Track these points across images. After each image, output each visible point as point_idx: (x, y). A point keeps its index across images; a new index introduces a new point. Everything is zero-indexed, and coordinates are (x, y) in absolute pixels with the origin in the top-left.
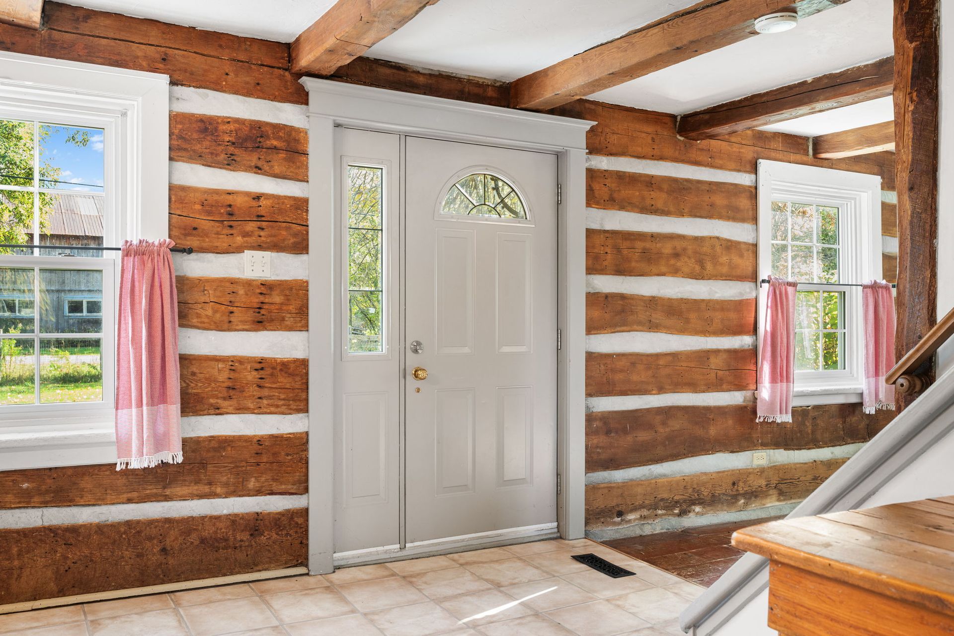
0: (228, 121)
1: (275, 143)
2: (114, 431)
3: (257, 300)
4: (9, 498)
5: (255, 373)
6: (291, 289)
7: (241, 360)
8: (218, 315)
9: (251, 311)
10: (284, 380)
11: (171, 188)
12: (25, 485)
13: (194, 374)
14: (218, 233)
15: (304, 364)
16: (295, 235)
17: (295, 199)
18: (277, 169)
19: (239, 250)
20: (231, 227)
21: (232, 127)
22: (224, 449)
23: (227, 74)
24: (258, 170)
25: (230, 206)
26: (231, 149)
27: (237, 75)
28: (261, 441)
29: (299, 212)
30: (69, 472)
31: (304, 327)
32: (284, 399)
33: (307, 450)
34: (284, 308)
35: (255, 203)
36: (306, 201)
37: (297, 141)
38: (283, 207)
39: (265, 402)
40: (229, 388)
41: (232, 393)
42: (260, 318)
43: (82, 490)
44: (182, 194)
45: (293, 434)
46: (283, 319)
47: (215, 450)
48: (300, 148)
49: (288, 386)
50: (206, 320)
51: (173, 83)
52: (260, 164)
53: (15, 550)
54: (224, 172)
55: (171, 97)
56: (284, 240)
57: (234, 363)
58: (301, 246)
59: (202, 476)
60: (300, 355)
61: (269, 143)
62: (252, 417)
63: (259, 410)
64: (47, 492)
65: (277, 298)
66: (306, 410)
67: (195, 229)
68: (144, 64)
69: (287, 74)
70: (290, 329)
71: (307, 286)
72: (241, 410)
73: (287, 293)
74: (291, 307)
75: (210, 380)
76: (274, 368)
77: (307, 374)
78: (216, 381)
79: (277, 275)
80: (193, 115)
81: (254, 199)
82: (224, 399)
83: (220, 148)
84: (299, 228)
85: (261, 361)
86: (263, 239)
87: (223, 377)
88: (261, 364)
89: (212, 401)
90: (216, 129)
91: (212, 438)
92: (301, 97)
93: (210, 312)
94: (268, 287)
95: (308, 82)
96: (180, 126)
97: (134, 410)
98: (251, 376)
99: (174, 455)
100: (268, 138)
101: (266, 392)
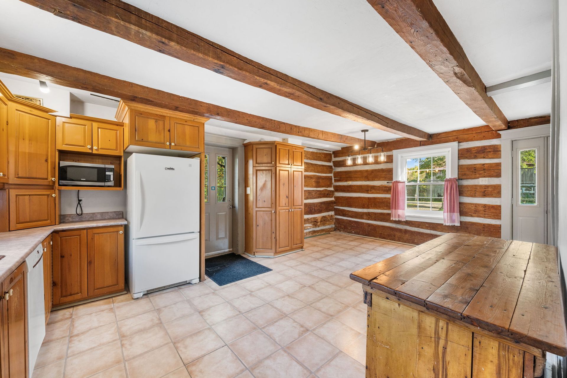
0: (474, 148)
1: (489, 150)
2: (443, 217)
3: (483, 190)
4: (424, 227)
5: (483, 208)
6: (495, 187)
7: (479, 205)
8: (471, 194)
9: (482, 193)
10: (492, 210)
11: (459, 166)
12: (427, 225)
13: (465, 207)
14: (471, 175)
15: (500, 206)
16: (496, 173)
17: (496, 163)
18: (490, 157)
19: (478, 178)
20: (475, 173)
21: (476, 149)
22: (473, 225)
23: (474, 137)
24: (484, 158)
25: (475, 168)
26: (476, 154)
27: (477, 136)
28: (484, 225)
29: (498, 166)
30: (436, 224)
31: (500, 197)
32: (493, 215)
33: (501, 229)
34: (493, 192)
35: (483, 166)
36: (500, 163)
37: (497, 148)
38: (492, 166)
39: (486, 215)
40: (475, 211)
41: (476, 212)
42: (484, 194)
43: (438, 228)
44: (462, 167)
45: (496, 224)
46: (492, 195)
47: (471, 225)
48: (498, 150)
49: (494, 212)
50: (468, 195)
51: (459, 143)
52: (484, 156)
53: (425, 237)
54: (474, 160)
55: (458, 146)
56: (493, 174)
57: (476, 205)
58: (499, 175)
59: (467, 231)
60: (499, 204)
61: (487, 151)
62: (482, 219)
63: (485, 217)
64: (431, 227)
65: (490, 189)
66: (500, 219)
67: (465, 174)
68: (452, 140)
69: (494, 131)
70: (495, 197)
71: (501, 186)
72: (478, 216)
73: (494, 188)
74: (495, 192)
75: (469, 209)
76: (489, 207)
77: (501, 209)
78: (471, 209)
79: (490, 183)
80: (464, 148)
81: (482, 165)
82: (473, 213)
83: (472, 155)
84: (498, 171)
85: (485, 205)
86: (485, 175)
87: (473, 208)
88: (485, 206)
89: (470, 213)
90: (471, 150)
91: (469, 222)
92: (499, 136)
93: (469, 193)
94: (487, 187)
95: (500, 132)
96: (461, 152)
97: (446, 213)
98: (482, 209)
99: (457, 224)
100: (487, 149)
101: (487, 213)
